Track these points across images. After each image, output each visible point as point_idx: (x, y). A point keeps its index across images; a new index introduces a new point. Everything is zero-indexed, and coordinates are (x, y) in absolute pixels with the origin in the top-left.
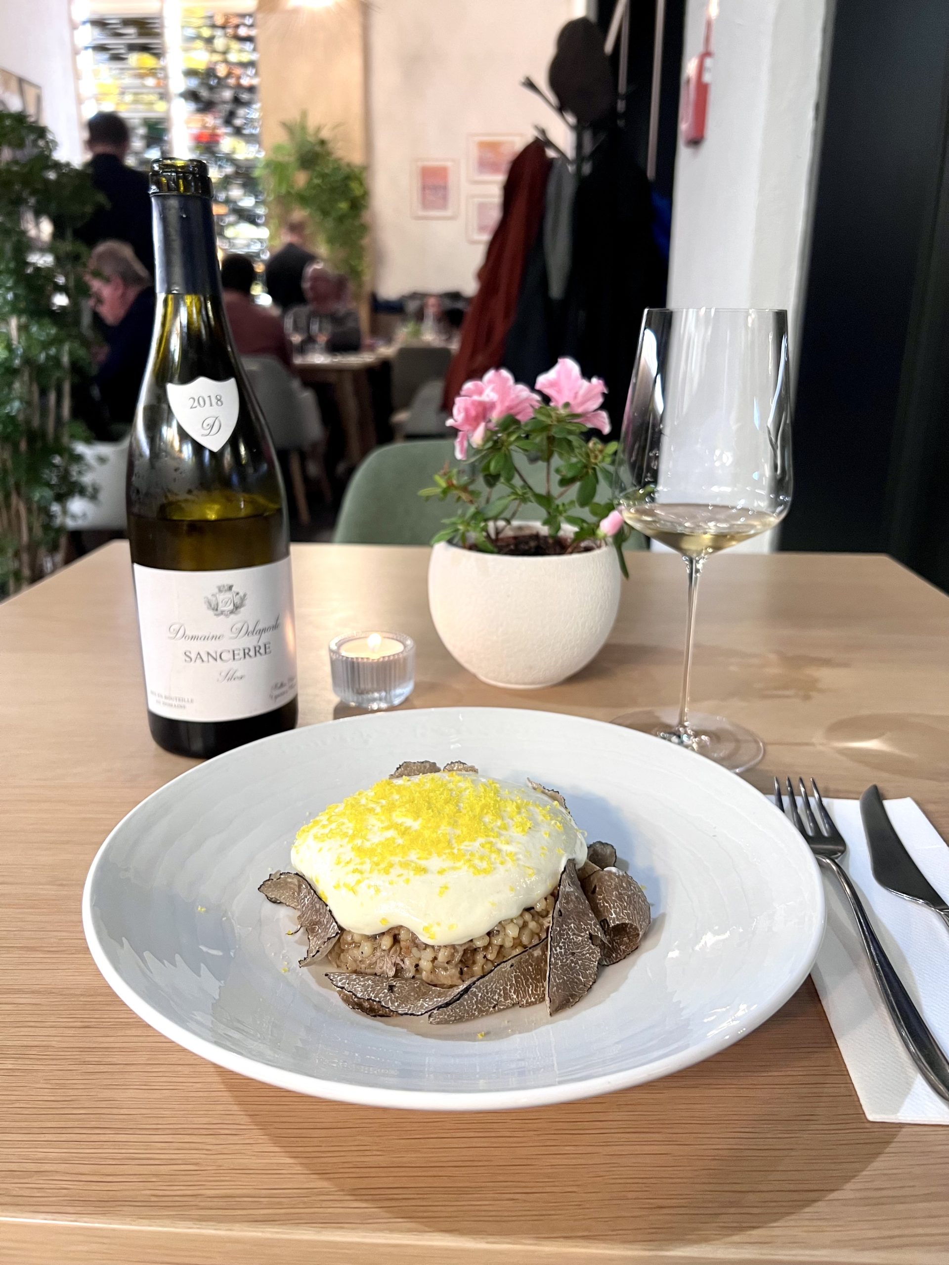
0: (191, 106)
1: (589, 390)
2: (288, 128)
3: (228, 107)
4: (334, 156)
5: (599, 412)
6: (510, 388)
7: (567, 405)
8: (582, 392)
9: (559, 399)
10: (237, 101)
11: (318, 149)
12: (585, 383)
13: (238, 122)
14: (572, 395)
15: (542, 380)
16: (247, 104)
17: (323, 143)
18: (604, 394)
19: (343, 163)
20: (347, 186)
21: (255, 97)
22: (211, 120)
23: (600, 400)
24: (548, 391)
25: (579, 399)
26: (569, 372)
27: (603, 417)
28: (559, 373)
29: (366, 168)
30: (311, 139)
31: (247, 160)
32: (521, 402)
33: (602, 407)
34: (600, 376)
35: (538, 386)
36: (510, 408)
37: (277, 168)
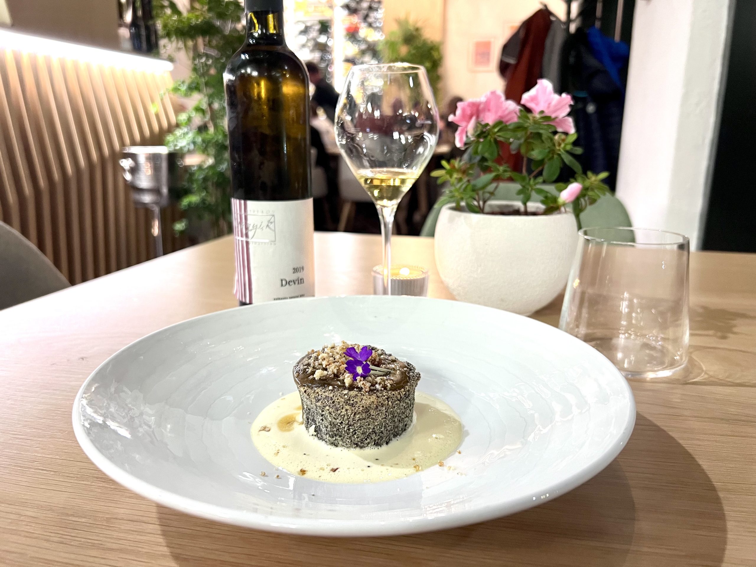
0: (346, 12)
1: (559, 102)
2: (399, 22)
3: (365, 12)
4: (423, 38)
5: (567, 118)
6: (502, 103)
7: (542, 112)
8: (554, 103)
9: (537, 108)
10: (370, 8)
11: (414, 33)
12: (556, 97)
13: (370, 20)
14: (546, 105)
15: (526, 97)
16: (376, 10)
17: (417, 30)
18: (571, 106)
19: (429, 41)
20: (431, 53)
21: (381, 6)
22: (355, 19)
23: (568, 110)
24: (530, 105)
25: (552, 108)
26: (545, 89)
27: (569, 123)
28: (537, 91)
29: (442, 43)
30: (411, 28)
31: (374, 41)
32: (510, 113)
33: (569, 115)
34: (568, 93)
35: (523, 102)
36: (501, 117)
37: (391, 45)
